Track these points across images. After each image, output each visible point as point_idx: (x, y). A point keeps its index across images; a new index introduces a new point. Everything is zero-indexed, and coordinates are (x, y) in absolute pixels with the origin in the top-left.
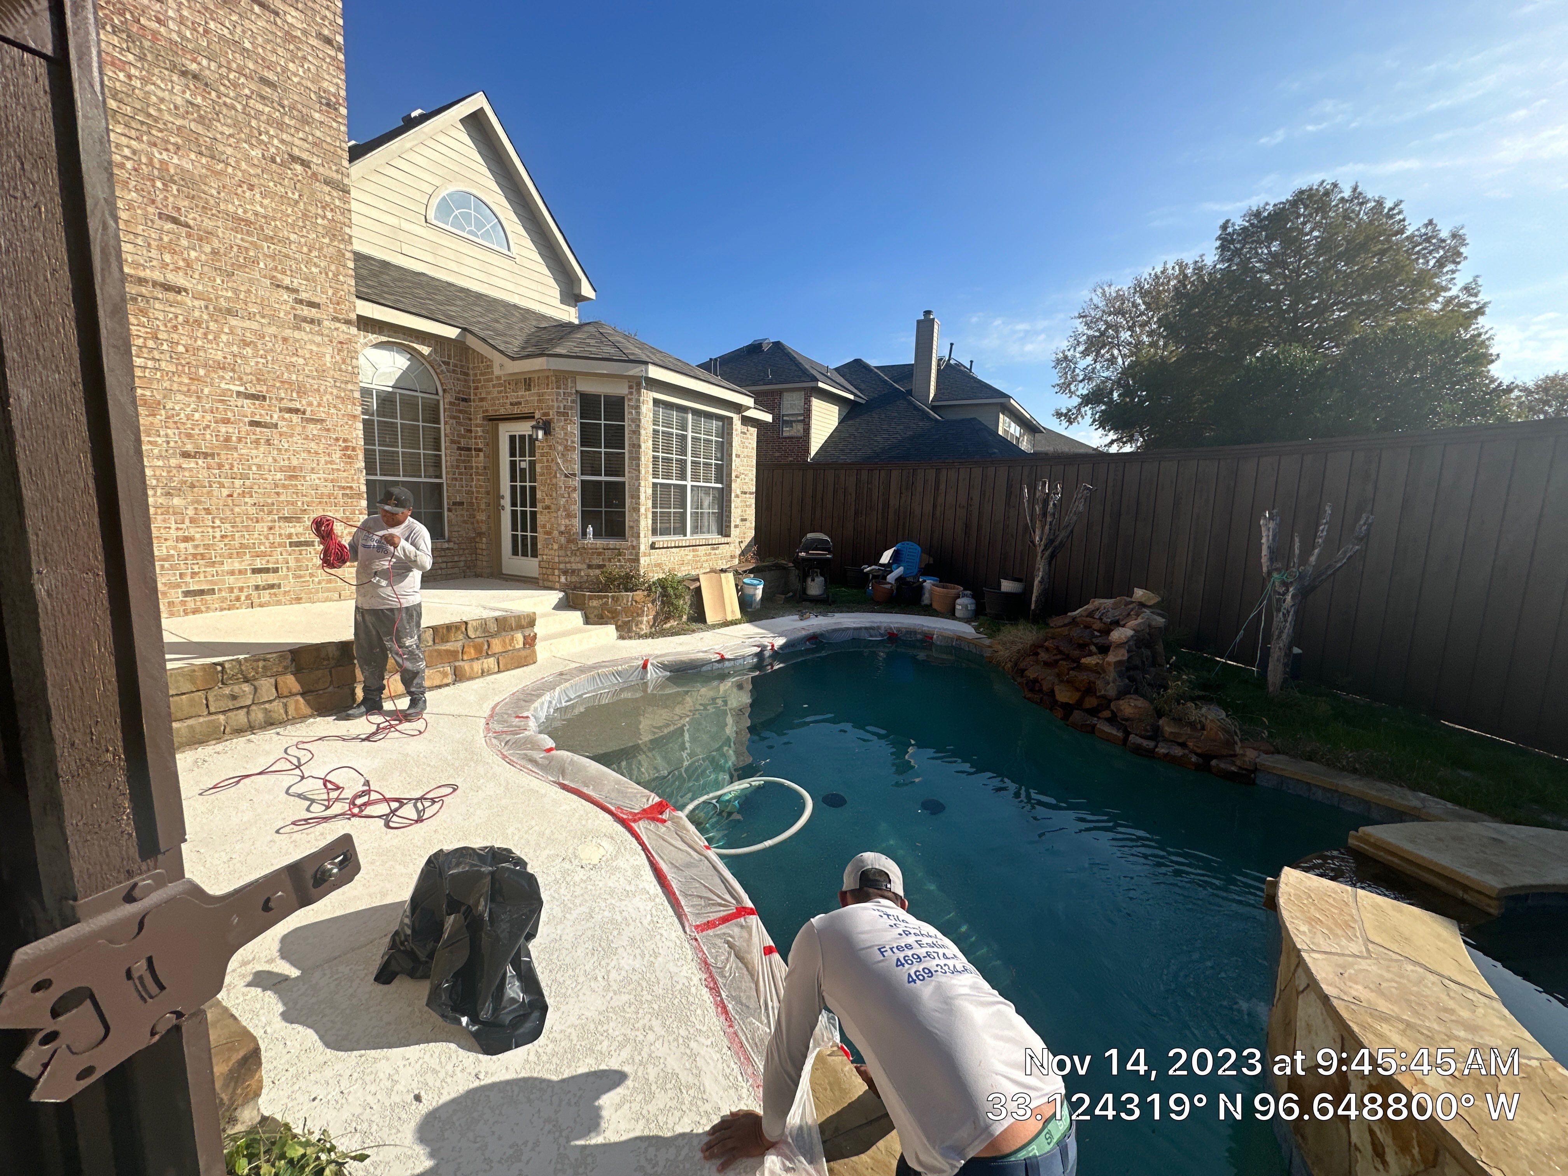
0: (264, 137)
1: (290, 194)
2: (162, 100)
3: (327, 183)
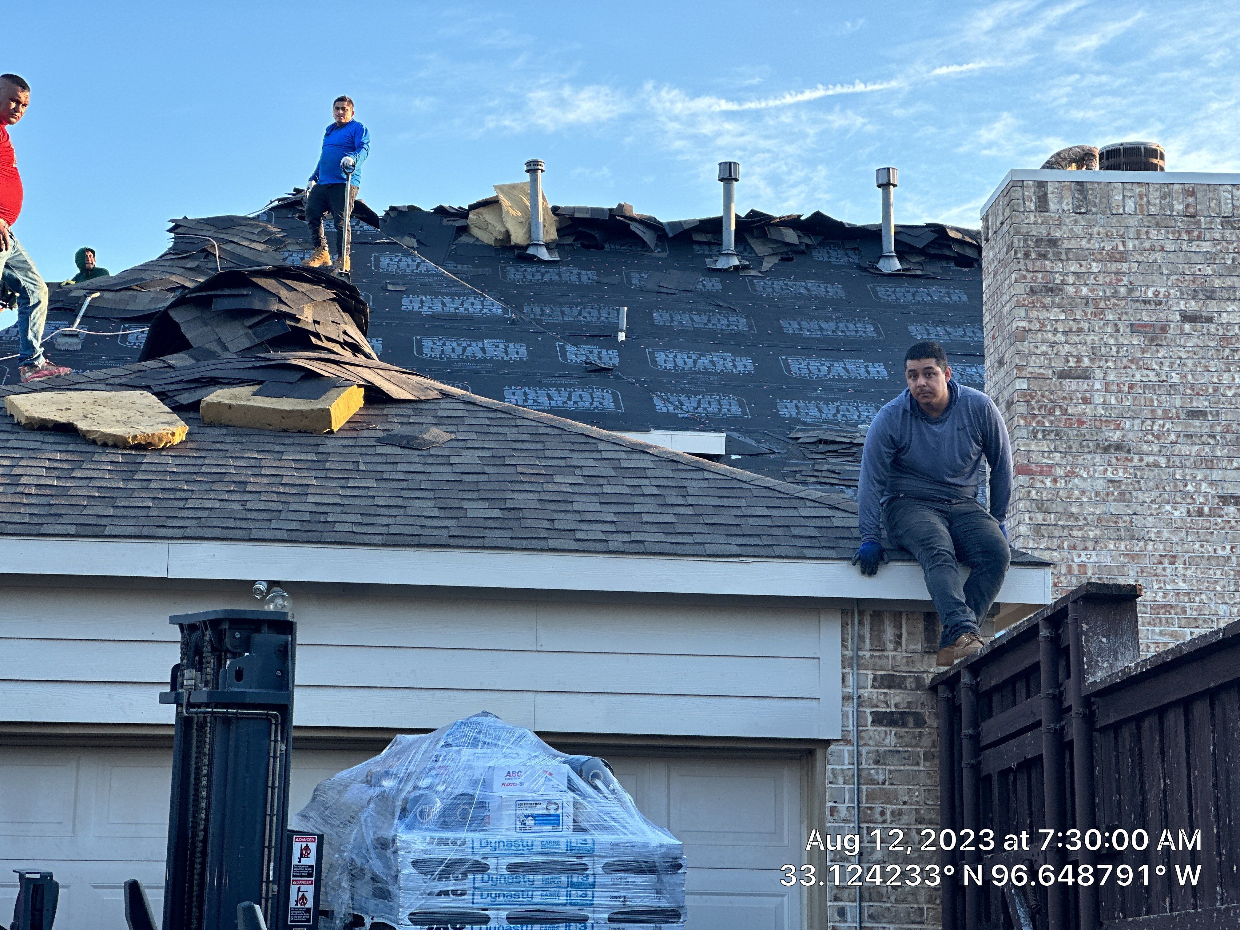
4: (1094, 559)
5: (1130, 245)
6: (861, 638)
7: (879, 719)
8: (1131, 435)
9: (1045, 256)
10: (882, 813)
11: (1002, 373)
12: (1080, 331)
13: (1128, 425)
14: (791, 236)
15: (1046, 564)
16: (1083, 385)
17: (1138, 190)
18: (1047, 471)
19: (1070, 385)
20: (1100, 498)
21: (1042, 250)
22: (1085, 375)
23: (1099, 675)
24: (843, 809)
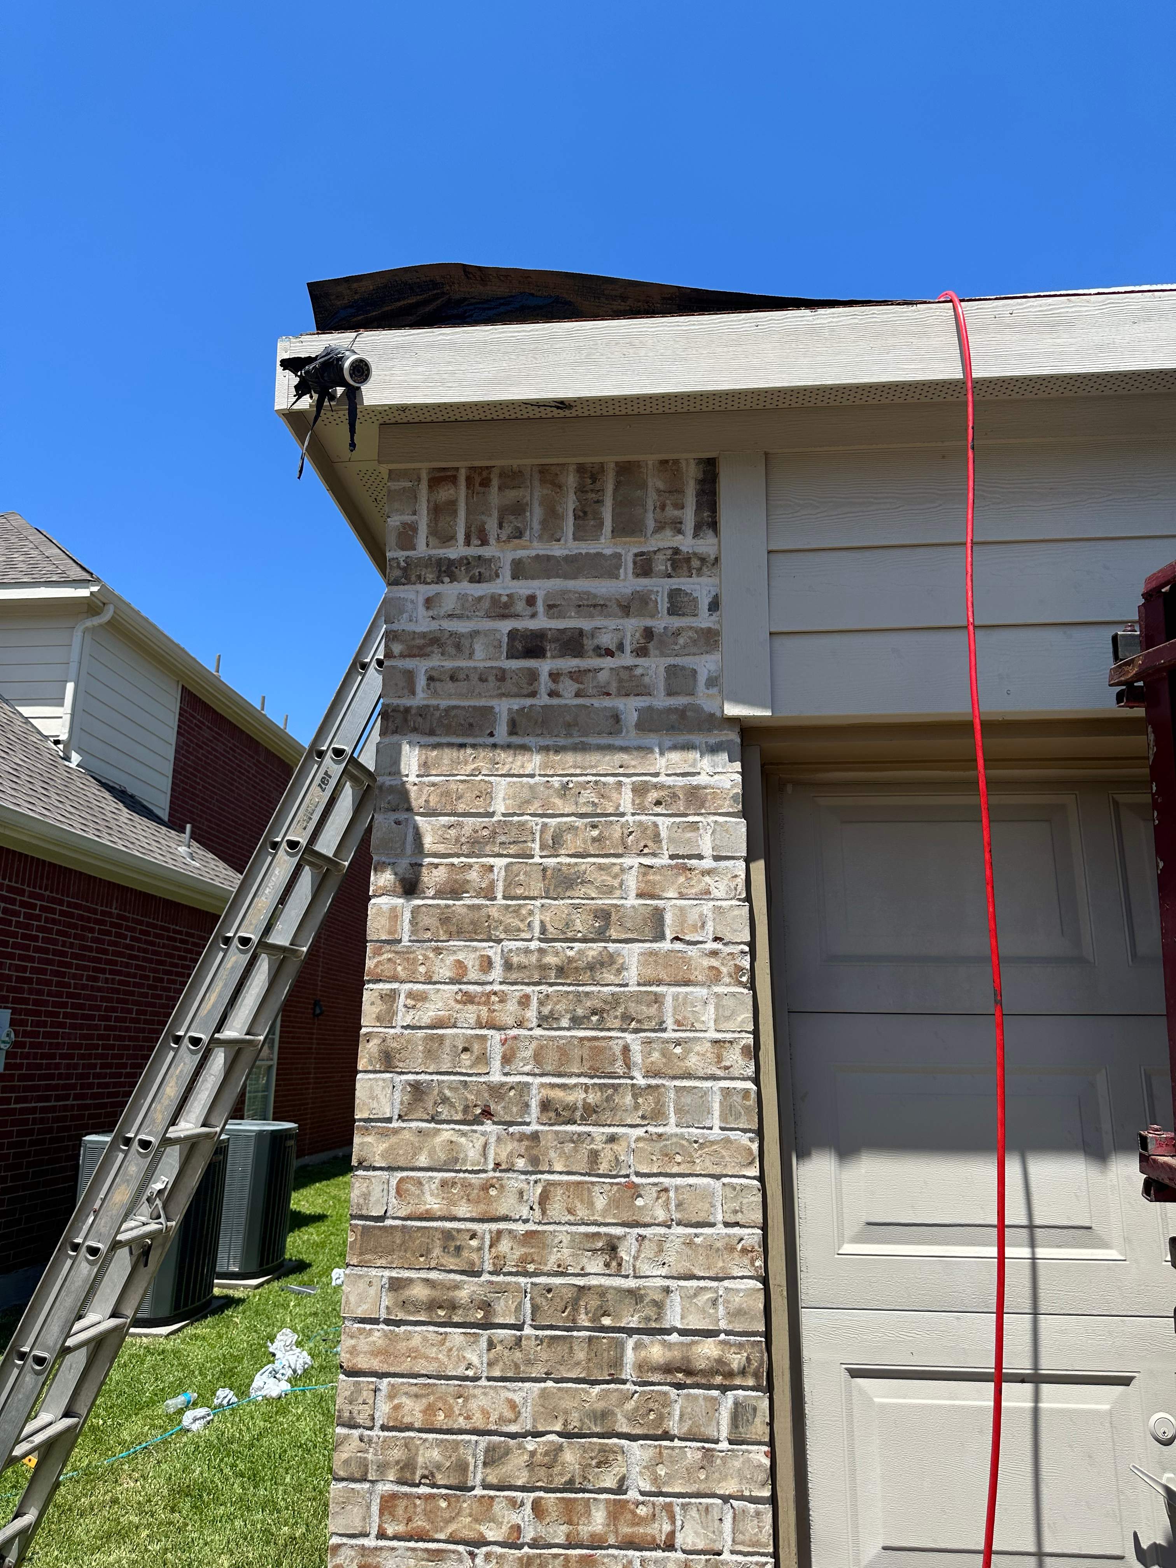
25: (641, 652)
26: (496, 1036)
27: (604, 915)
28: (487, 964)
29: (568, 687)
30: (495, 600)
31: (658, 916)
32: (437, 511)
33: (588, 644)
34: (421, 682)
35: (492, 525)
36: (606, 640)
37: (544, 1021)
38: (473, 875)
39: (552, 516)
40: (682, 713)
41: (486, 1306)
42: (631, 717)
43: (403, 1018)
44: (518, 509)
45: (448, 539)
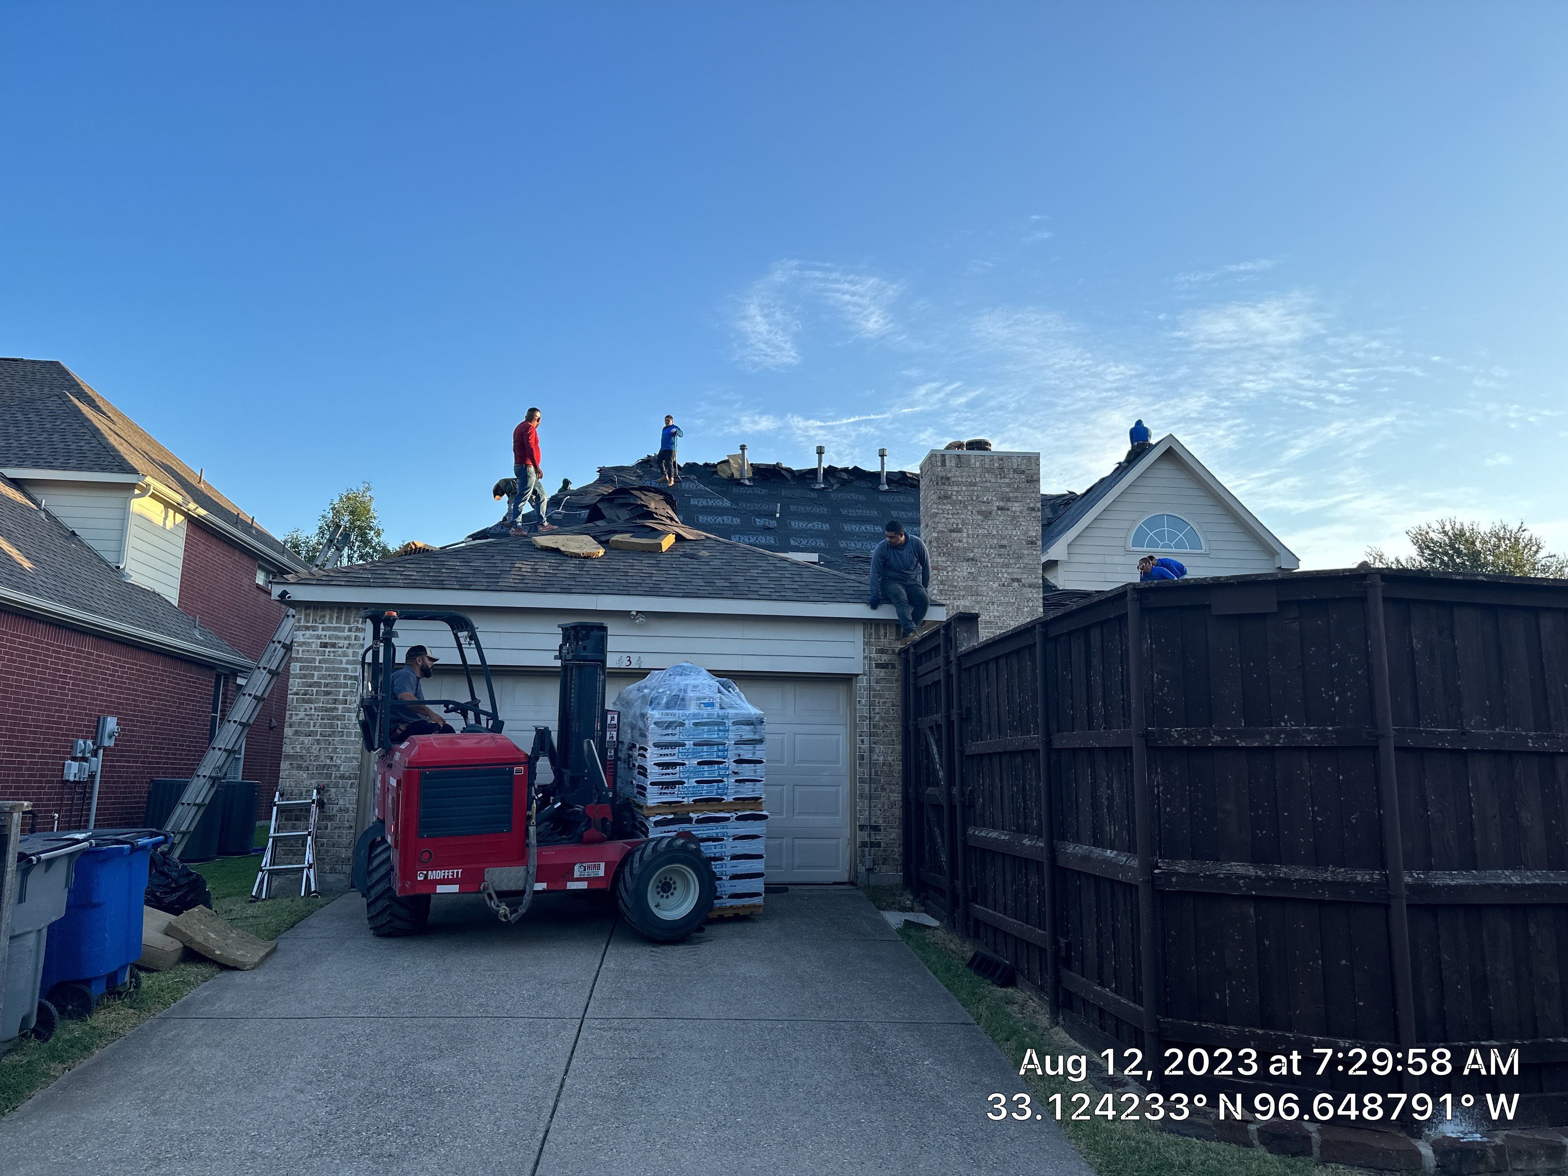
0: (1000, 575)
1: (1011, 600)
2: (959, 577)
3: (1030, 586)
4: (963, 603)
5: (978, 480)
6: (871, 634)
7: (878, 666)
8: (977, 555)
9: (944, 484)
10: (879, 703)
11: (927, 530)
12: (958, 513)
13: (976, 551)
14: (845, 476)
15: (943, 605)
16: (959, 535)
17: (981, 458)
18: (945, 568)
19: (954, 535)
20: (965, 579)
21: (943, 481)
22: (960, 531)
23: (964, 648)
24: (863, 701)
25: (348, 648)
26: (312, 722)
27: (335, 700)
28: (311, 709)
29: (332, 654)
30: (318, 635)
31: (346, 700)
32: (306, 615)
33: (337, 646)
34: (300, 652)
35: (318, 619)
36: (341, 645)
37: (322, 719)
38: (309, 692)
39: (331, 618)
40: (355, 660)
41: (308, 768)
42: (344, 661)
43: (294, 718)
44: (324, 616)
45: (308, 622)
